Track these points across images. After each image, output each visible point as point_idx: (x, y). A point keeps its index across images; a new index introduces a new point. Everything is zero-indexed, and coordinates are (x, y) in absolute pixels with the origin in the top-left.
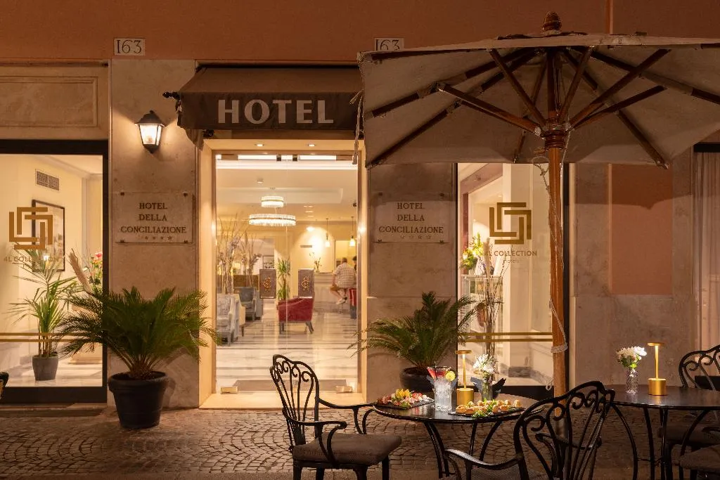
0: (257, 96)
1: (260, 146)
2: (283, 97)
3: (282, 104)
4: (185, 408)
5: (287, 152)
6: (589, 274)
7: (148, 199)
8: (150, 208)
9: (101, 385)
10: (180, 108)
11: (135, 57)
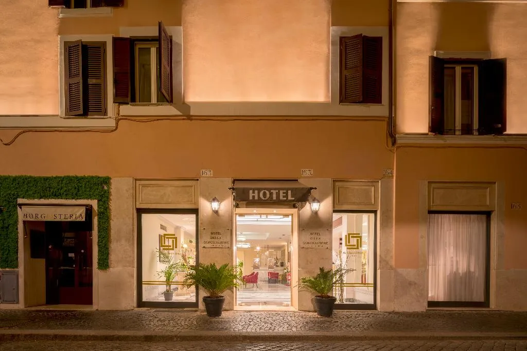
0: (265, 189)
1: (255, 211)
2: (275, 189)
3: (274, 192)
4: (227, 310)
5: (263, 214)
6: (385, 261)
7: (215, 231)
8: (215, 234)
9: (195, 301)
10: (234, 194)
11: (209, 177)
